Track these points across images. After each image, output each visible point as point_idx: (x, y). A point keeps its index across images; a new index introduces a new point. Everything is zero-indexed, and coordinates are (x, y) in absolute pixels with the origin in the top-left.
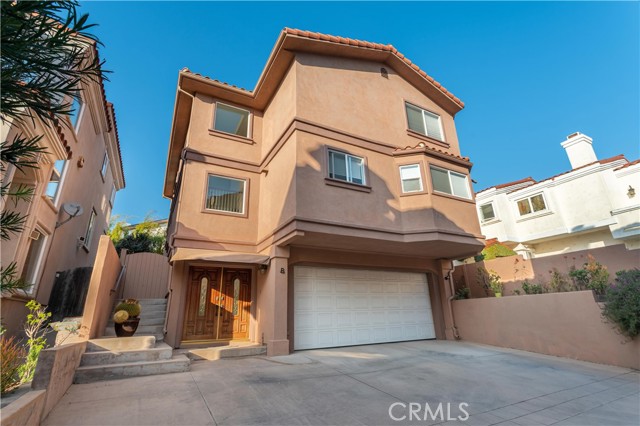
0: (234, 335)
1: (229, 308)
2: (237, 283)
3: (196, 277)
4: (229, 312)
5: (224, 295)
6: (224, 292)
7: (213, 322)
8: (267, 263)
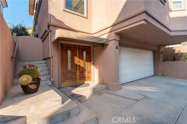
0: (86, 79)
1: (82, 65)
2: (84, 53)
3: (64, 49)
4: (82, 67)
5: (79, 59)
6: (79, 58)
7: (75, 73)
8: (107, 43)
